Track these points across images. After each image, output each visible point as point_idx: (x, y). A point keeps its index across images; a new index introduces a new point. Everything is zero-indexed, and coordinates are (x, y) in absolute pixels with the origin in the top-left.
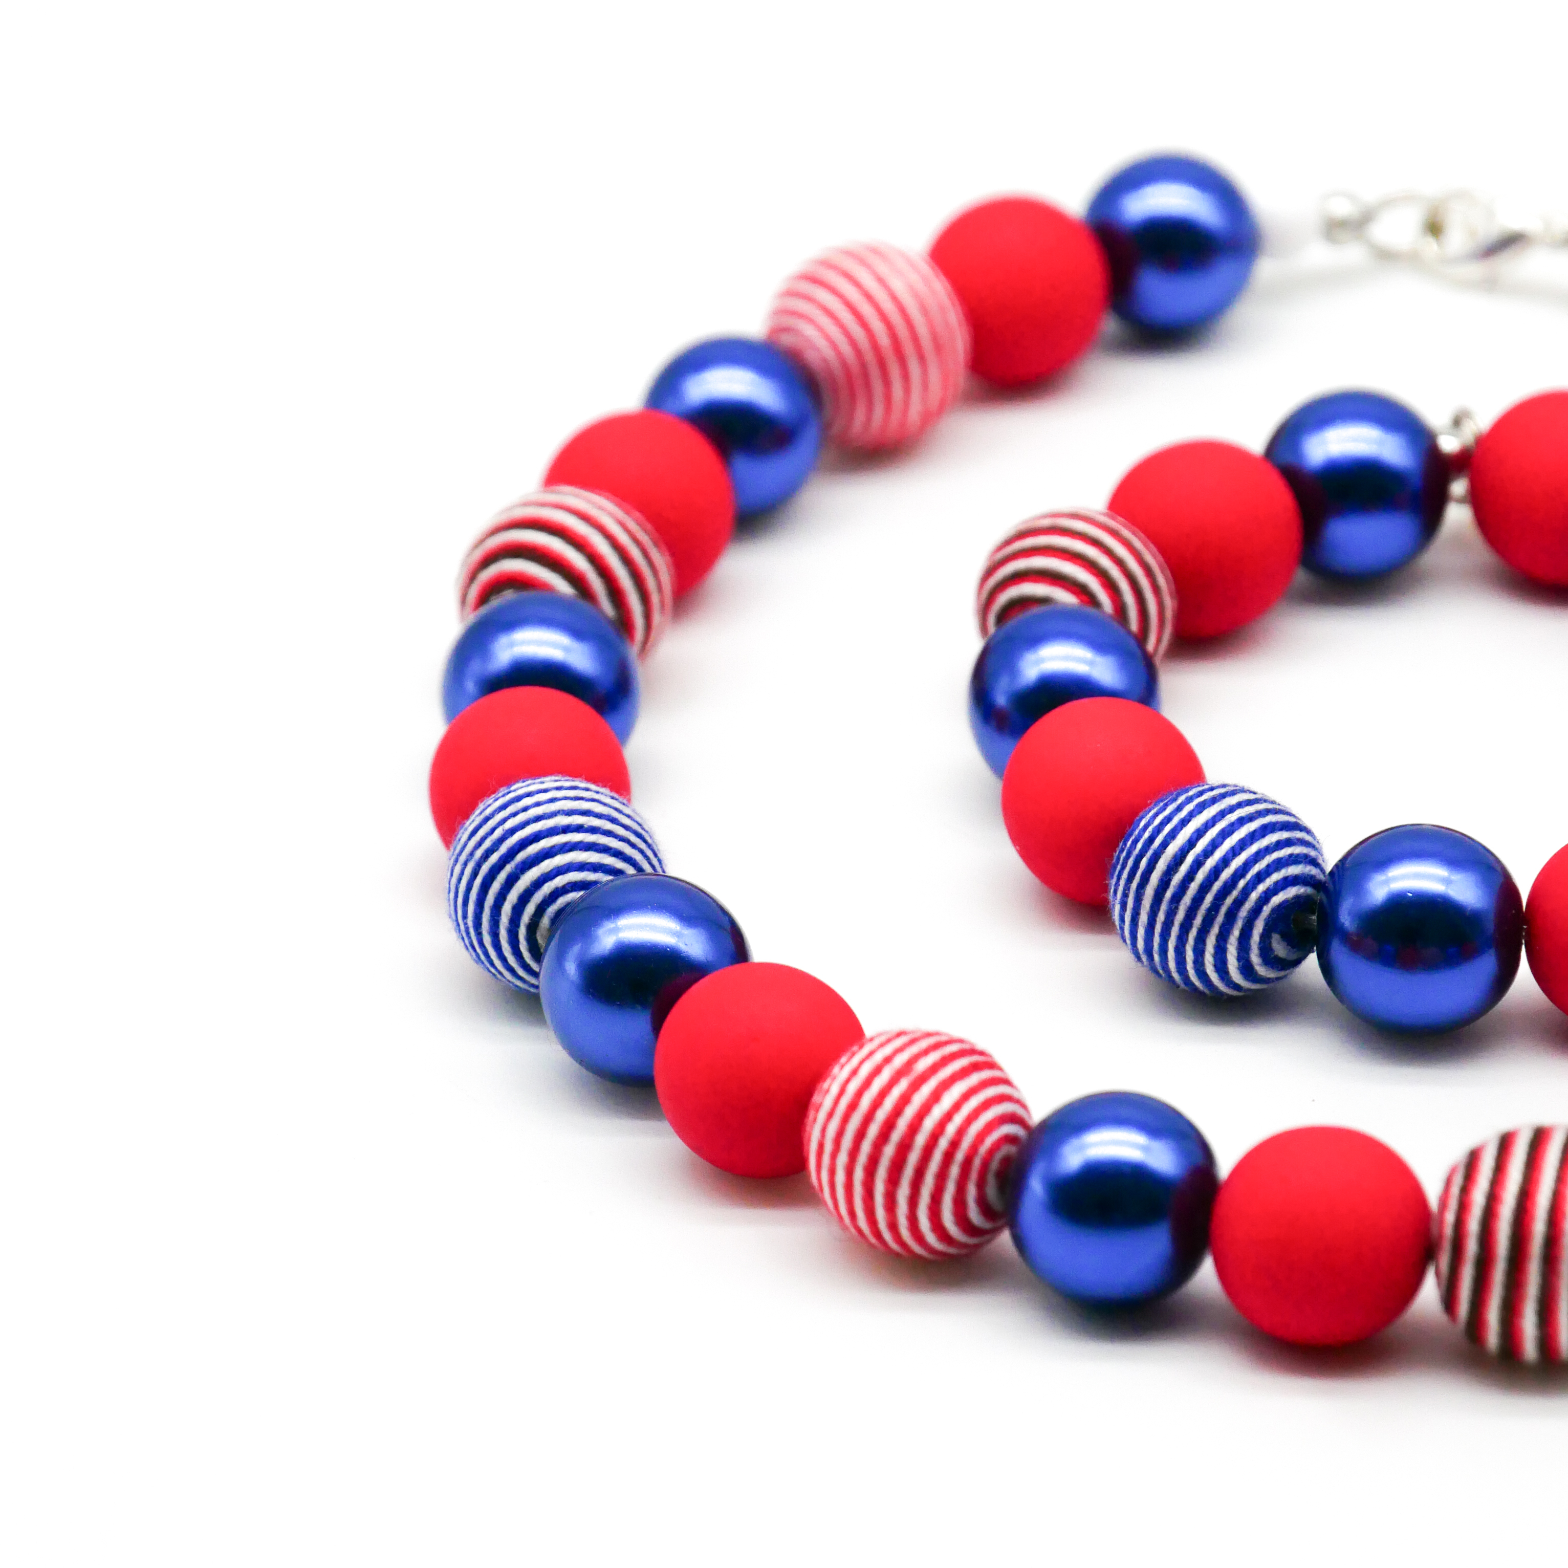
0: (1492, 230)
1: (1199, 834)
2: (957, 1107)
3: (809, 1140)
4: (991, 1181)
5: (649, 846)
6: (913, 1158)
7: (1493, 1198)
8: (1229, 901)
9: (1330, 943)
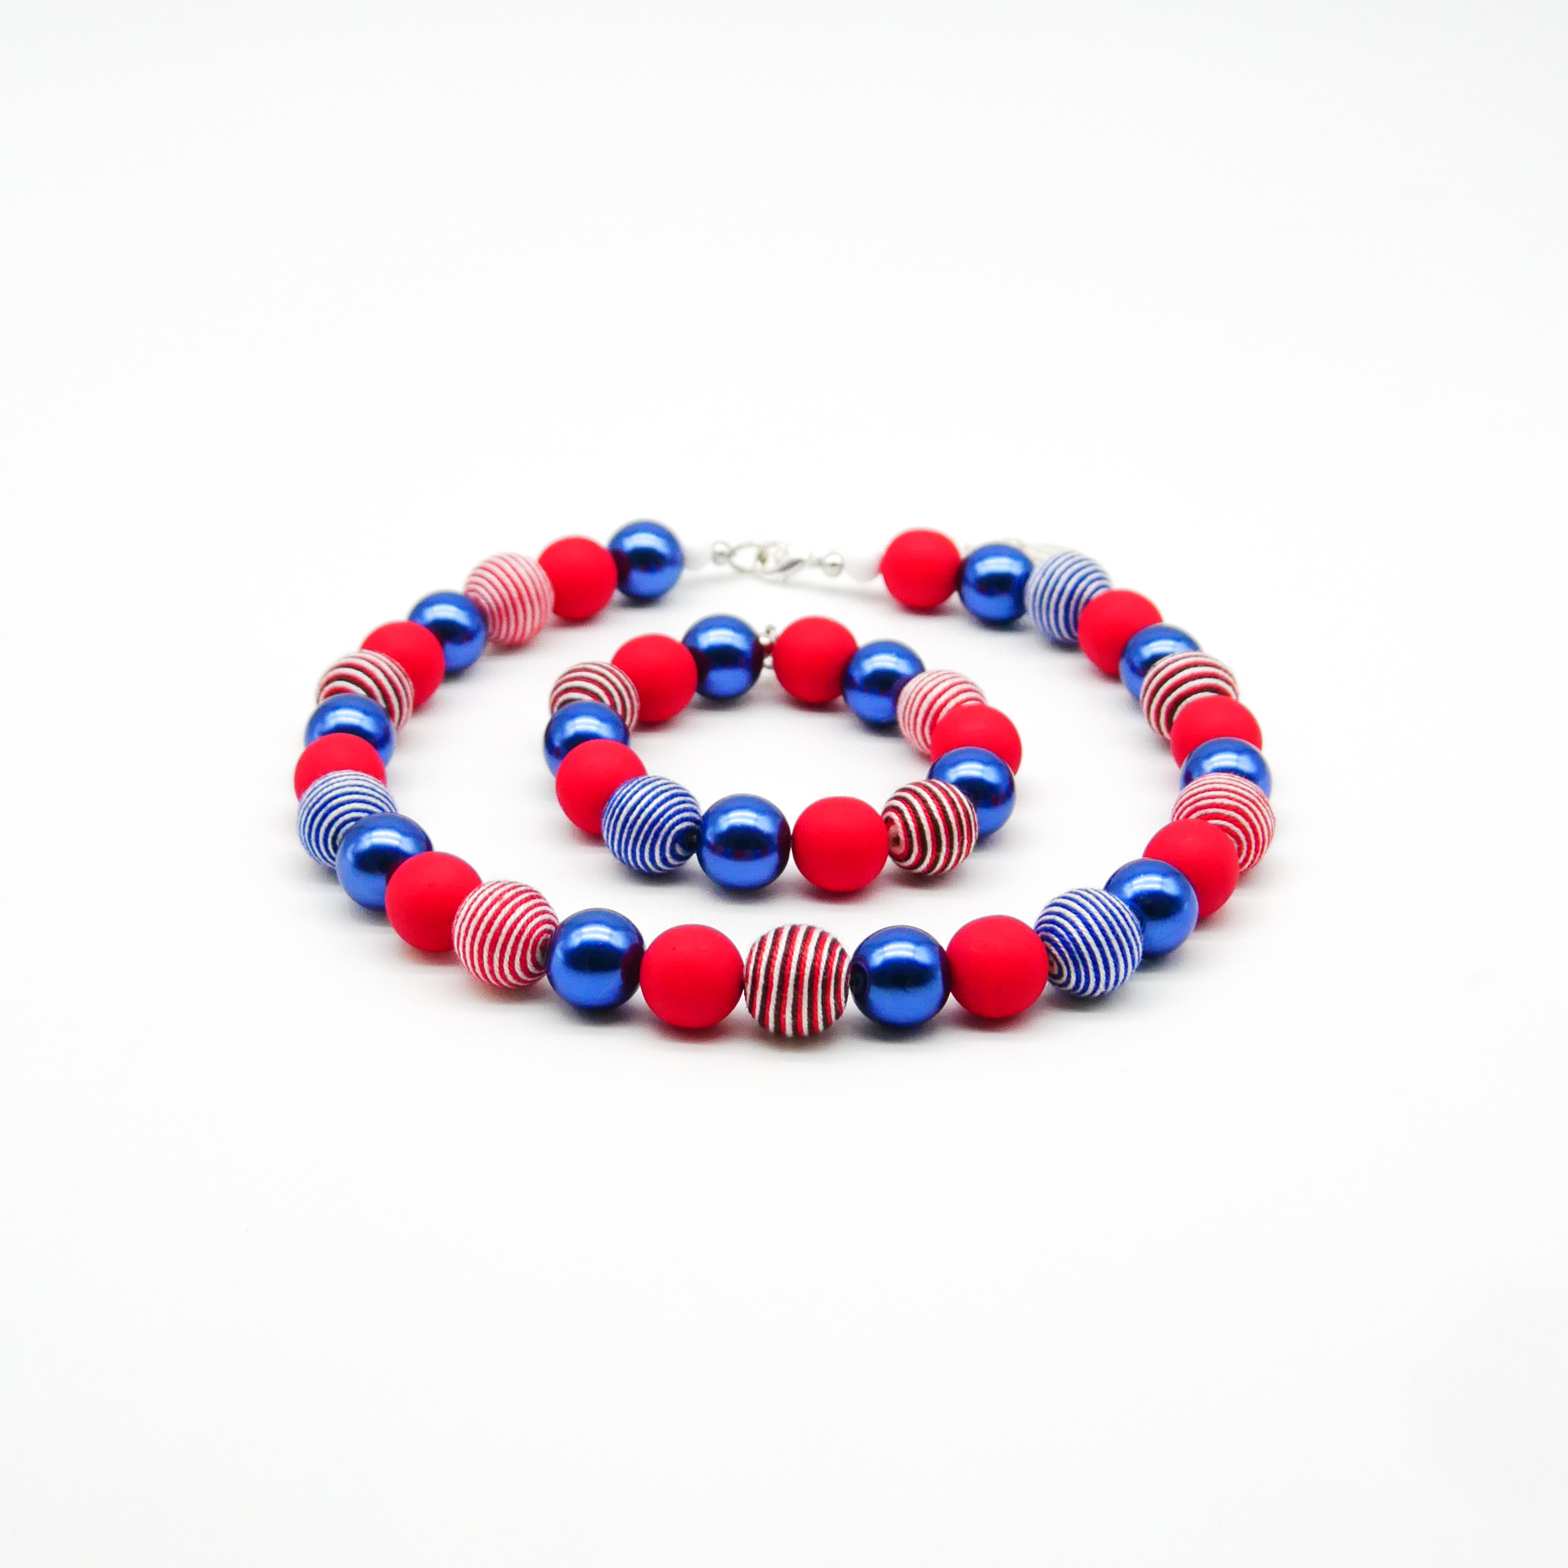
0: (785, 560)
1: (643, 797)
2: (522, 915)
3: (454, 932)
4: (538, 949)
5: (390, 802)
6: (501, 939)
7: (772, 957)
8: (656, 828)
9: (702, 848)
